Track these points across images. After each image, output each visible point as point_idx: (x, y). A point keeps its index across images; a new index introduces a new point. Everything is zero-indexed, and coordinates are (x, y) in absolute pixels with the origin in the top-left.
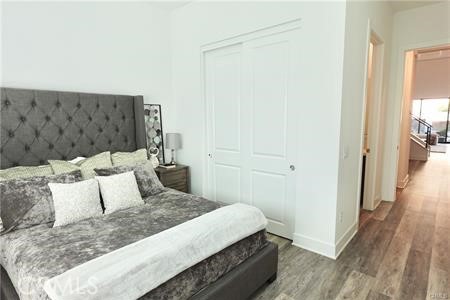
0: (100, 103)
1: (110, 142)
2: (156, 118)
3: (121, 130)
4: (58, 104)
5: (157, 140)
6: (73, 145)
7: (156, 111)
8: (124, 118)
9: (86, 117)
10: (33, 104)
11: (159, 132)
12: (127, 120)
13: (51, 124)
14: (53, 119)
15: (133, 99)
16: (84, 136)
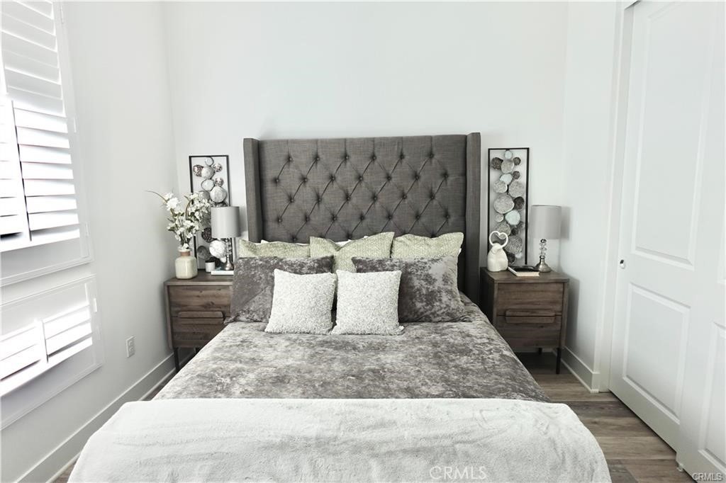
0: (405, 153)
1: (418, 217)
2: (516, 175)
3: (438, 197)
4: (345, 157)
5: (514, 218)
6: (362, 218)
7: (517, 161)
8: (445, 175)
9: (383, 175)
10: (316, 158)
11: (519, 203)
12: (451, 179)
13: (335, 185)
14: (339, 178)
15: (464, 139)
16: (378, 204)
